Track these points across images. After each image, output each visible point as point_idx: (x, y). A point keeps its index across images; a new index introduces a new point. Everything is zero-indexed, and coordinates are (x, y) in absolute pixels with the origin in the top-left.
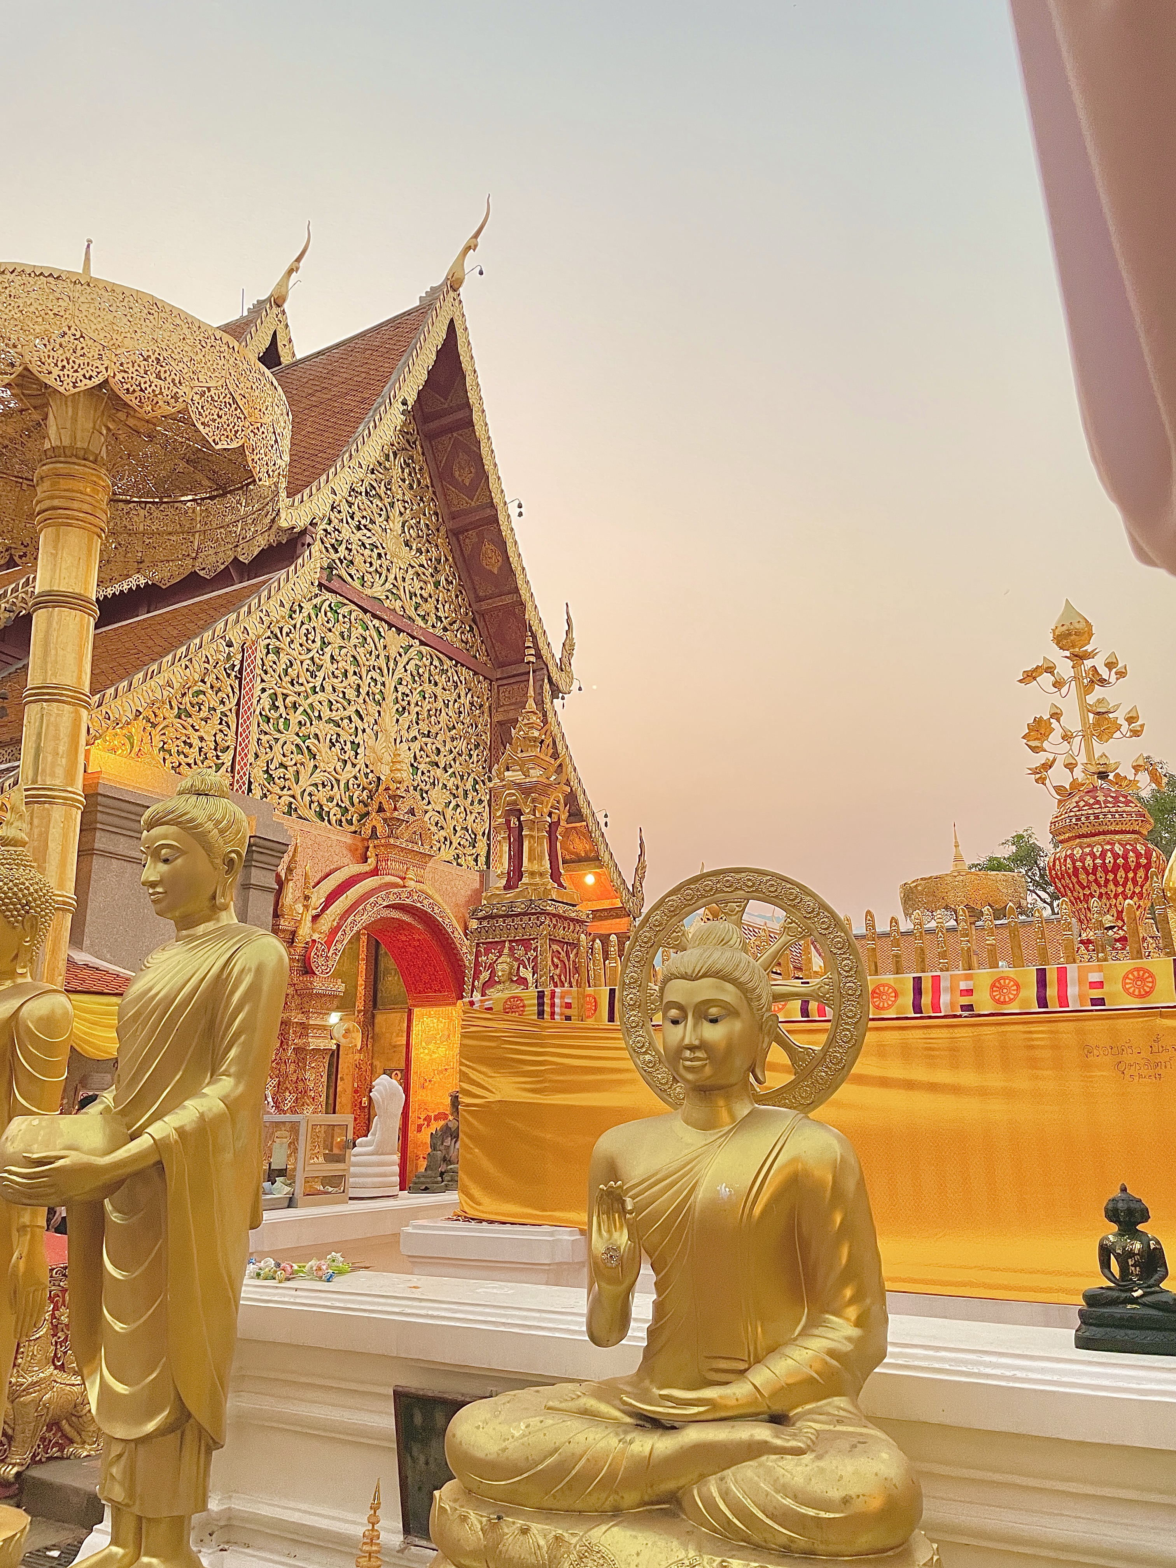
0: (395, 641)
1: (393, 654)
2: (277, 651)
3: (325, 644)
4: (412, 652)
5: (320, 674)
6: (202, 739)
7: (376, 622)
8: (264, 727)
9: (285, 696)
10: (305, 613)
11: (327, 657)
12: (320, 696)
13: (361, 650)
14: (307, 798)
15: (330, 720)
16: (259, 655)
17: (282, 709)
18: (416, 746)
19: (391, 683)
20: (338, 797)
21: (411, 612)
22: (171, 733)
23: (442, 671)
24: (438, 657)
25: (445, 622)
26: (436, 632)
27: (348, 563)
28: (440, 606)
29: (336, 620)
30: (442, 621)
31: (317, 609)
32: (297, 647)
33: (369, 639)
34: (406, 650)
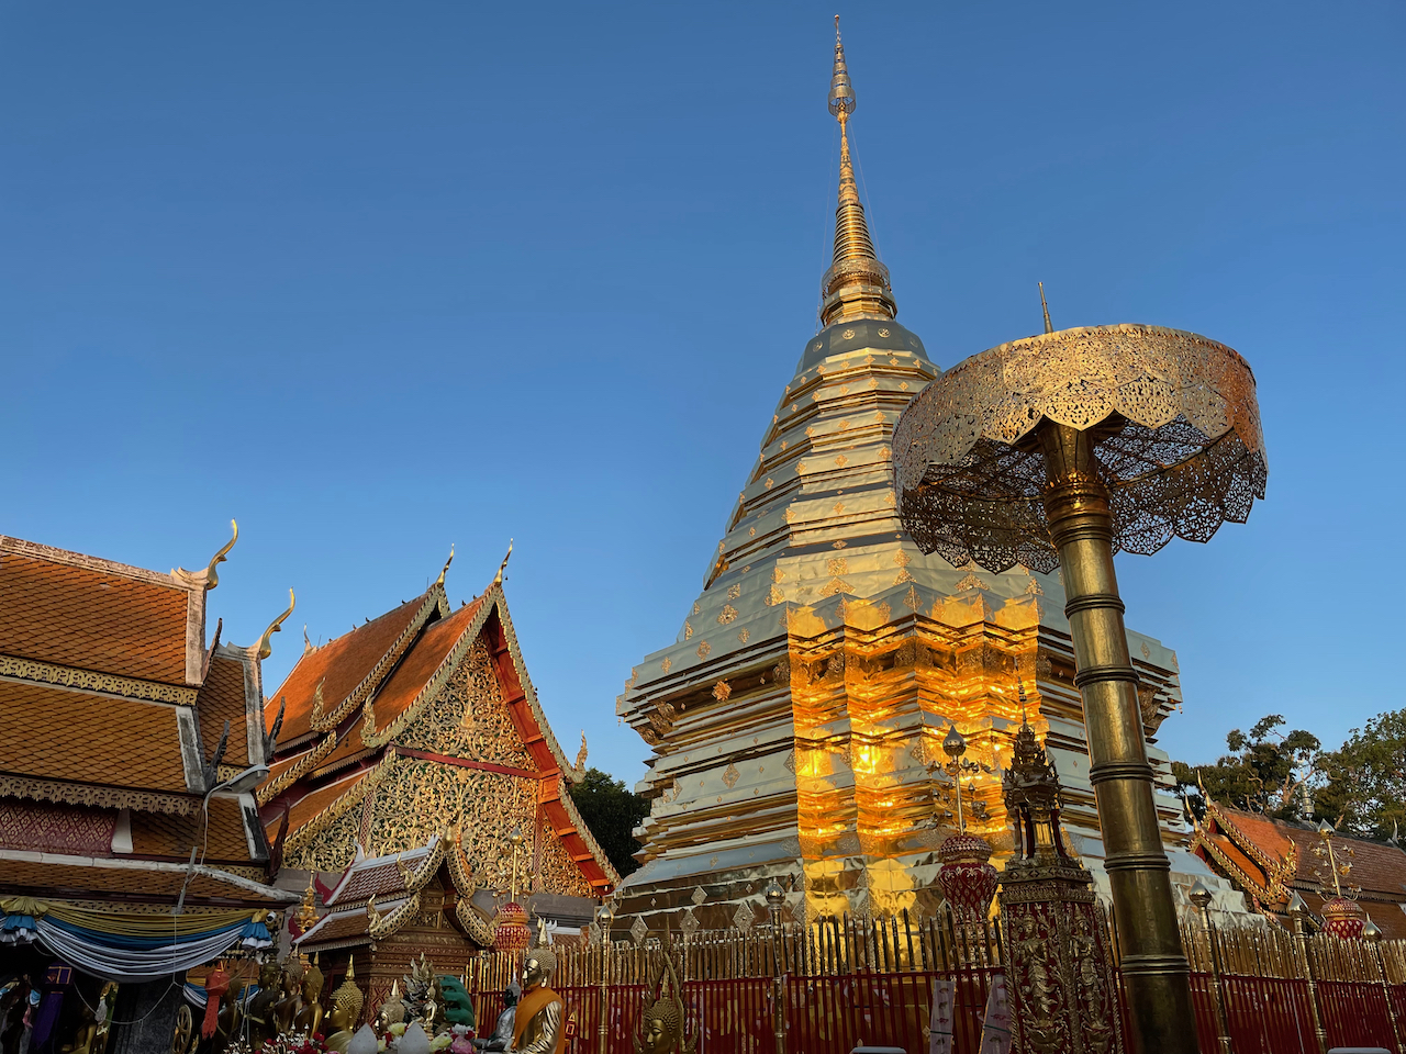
0: (462, 775)
1: (462, 781)
2: (385, 798)
3: (415, 787)
4: (476, 778)
5: (412, 804)
6: (338, 851)
7: (451, 768)
8: (376, 837)
9: (389, 820)
10: (403, 775)
11: (418, 793)
12: (412, 814)
13: (440, 785)
15: (418, 826)
16: (373, 803)
17: (387, 827)
18: (477, 830)
19: (461, 796)
21: (476, 755)
22: (321, 850)
23: (500, 783)
24: (497, 776)
25: (503, 755)
26: (495, 762)
27: (434, 741)
28: (499, 747)
29: (424, 773)
30: (499, 754)
31: (411, 771)
32: (398, 792)
33: (446, 778)
34: (472, 777)
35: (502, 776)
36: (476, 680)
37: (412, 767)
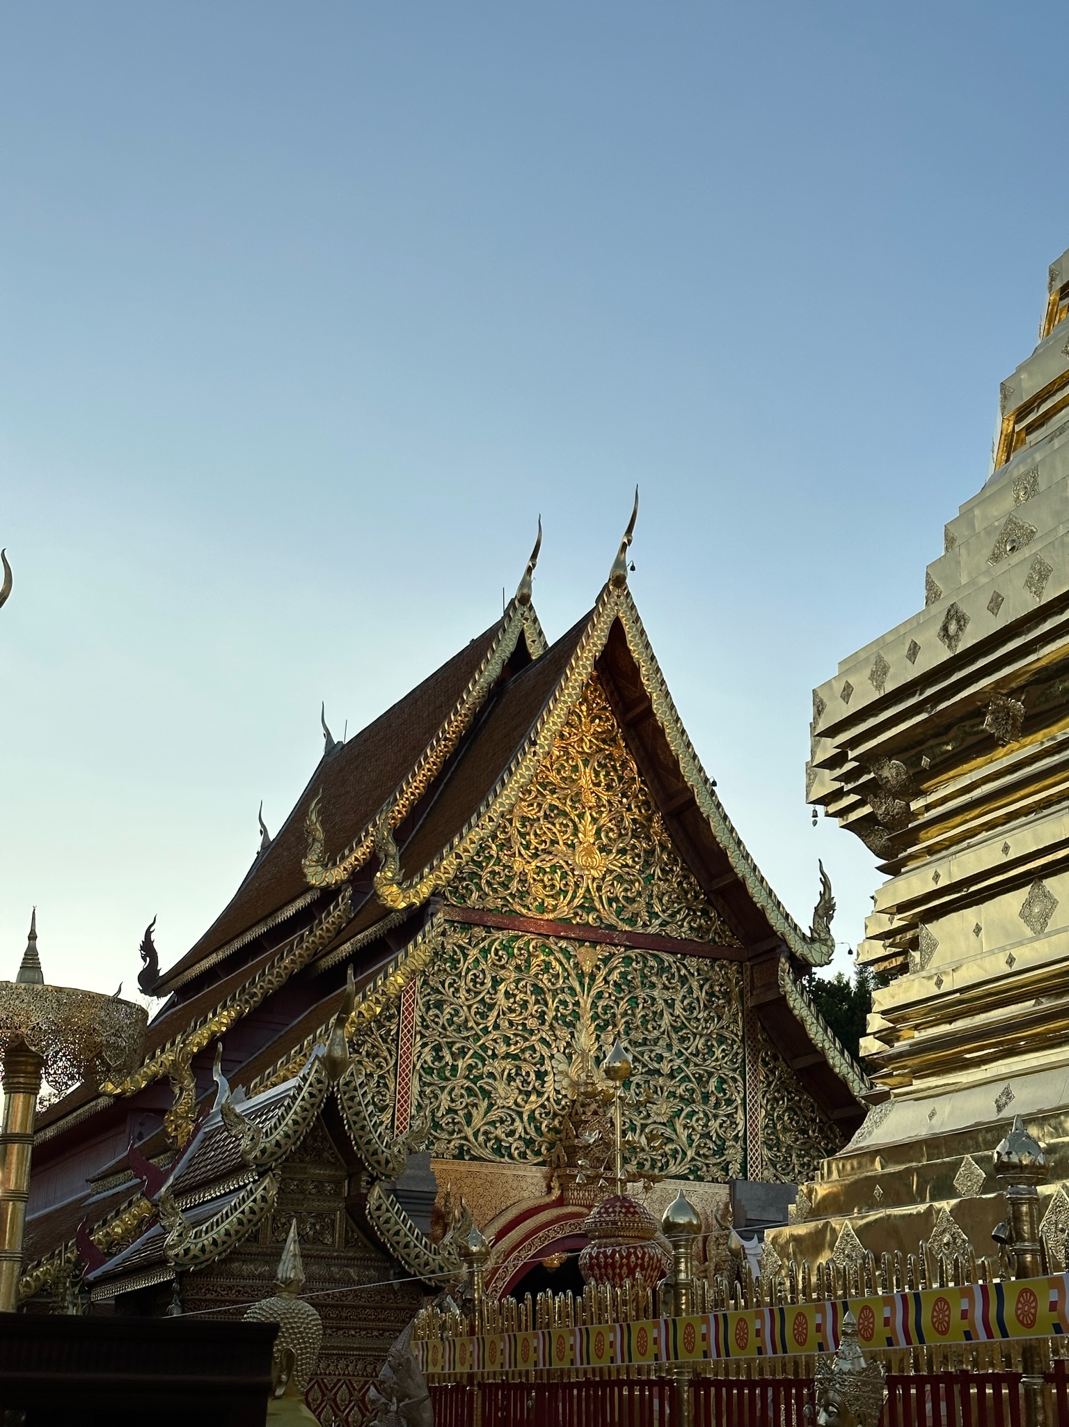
0: (588, 958)
1: (587, 968)
2: (439, 1005)
3: (496, 982)
4: (615, 962)
5: (493, 1013)
7: (563, 944)
8: (428, 1079)
9: (450, 1045)
10: (470, 960)
11: (501, 995)
12: (494, 1034)
13: (543, 977)
14: (481, 1138)
15: (507, 1056)
16: (417, 1014)
17: (448, 1058)
19: (585, 1002)
20: (520, 1129)
21: (613, 920)
23: (662, 970)
24: (655, 956)
25: (664, 916)
26: (650, 930)
27: (522, 895)
28: (655, 901)
29: (511, 956)
30: (658, 917)
31: (485, 952)
32: (463, 994)
33: (554, 963)
34: (606, 961)
35: (665, 956)
36: (597, 774)
37: (486, 943)
